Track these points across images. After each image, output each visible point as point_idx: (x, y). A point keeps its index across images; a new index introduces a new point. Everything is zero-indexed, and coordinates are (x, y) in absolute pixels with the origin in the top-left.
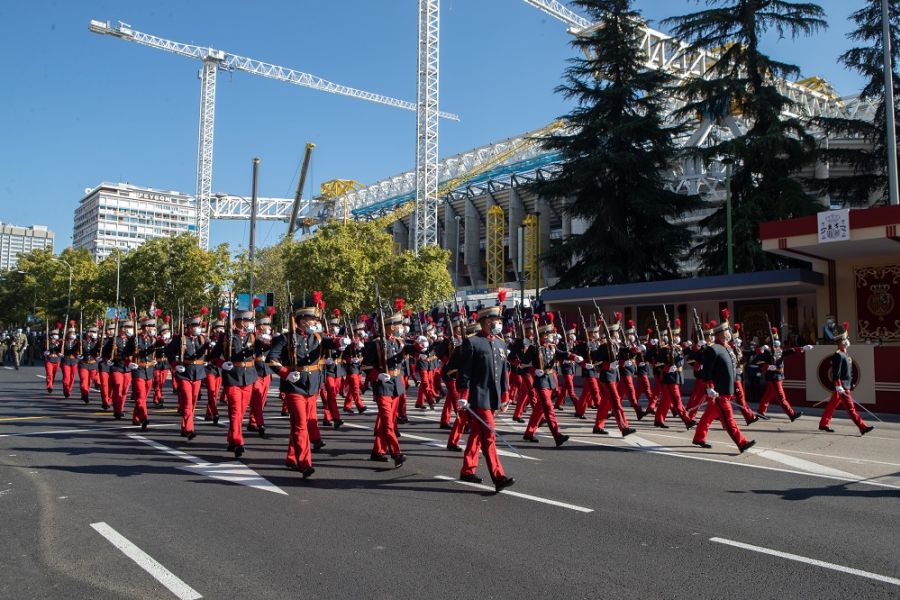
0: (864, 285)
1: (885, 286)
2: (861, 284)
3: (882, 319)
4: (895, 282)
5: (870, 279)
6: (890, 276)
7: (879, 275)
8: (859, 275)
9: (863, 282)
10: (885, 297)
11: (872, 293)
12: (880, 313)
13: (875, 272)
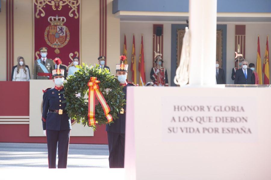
0: (43, 15)
1: (61, 18)
2: (39, 14)
3: (57, 51)
4: (71, 15)
5: (48, 8)
6: (66, 9)
7: (57, 7)
8: (38, 5)
9: (40, 12)
10: (61, 29)
11: (49, 24)
12: (57, 45)
13: (53, 4)
